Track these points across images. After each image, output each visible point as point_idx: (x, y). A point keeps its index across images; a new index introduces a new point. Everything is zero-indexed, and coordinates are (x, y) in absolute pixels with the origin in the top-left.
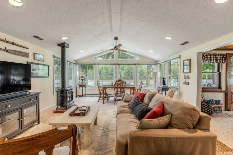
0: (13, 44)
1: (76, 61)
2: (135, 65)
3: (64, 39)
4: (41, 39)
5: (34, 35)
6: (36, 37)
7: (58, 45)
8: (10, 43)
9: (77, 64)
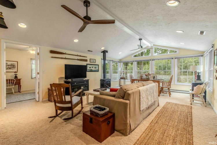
0: (80, 56)
1: (120, 60)
2: (173, 59)
3: (103, 48)
4: (92, 51)
5: (88, 50)
6: (89, 51)
7: (102, 52)
8: (79, 56)
9: (121, 62)
